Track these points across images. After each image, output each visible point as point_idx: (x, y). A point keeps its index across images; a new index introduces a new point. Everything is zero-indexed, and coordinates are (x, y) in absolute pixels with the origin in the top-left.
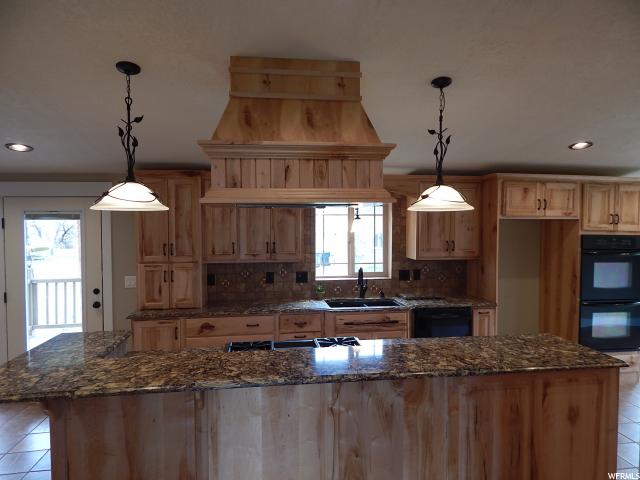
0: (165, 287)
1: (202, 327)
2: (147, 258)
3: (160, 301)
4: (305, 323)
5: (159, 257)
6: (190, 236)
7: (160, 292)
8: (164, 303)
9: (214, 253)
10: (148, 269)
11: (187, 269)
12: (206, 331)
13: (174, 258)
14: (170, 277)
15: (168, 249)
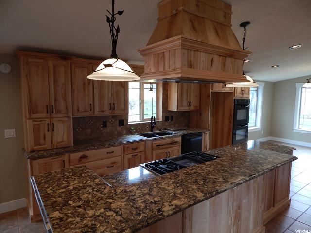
0: (48, 134)
1: (81, 158)
2: (34, 116)
3: (44, 144)
4: (137, 148)
5: (44, 115)
6: (65, 100)
7: (45, 138)
8: (47, 146)
9: (78, 110)
10: (34, 123)
11: (63, 122)
12: (83, 160)
13: (54, 115)
14: (51, 128)
15: (50, 109)
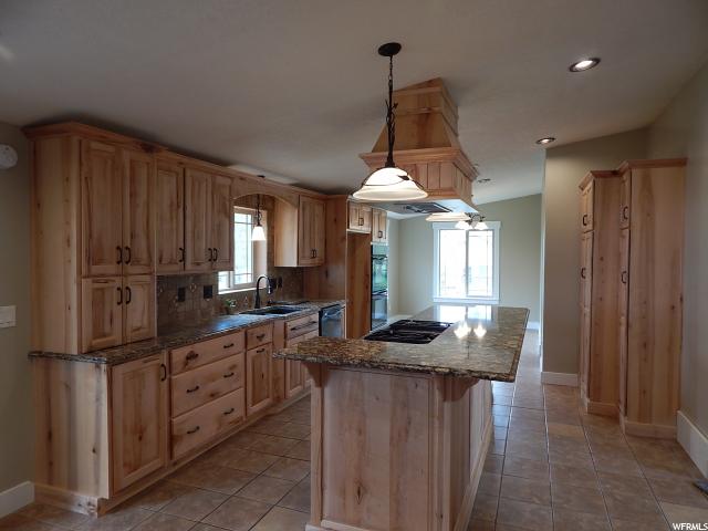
0: (118, 312)
1: (188, 358)
3: (110, 334)
4: (264, 336)
7: (111, 321)
8: (116, 337)
9: (161, 261)
11: (143, 285)
12: (191, 363)
13: (130, 268)
